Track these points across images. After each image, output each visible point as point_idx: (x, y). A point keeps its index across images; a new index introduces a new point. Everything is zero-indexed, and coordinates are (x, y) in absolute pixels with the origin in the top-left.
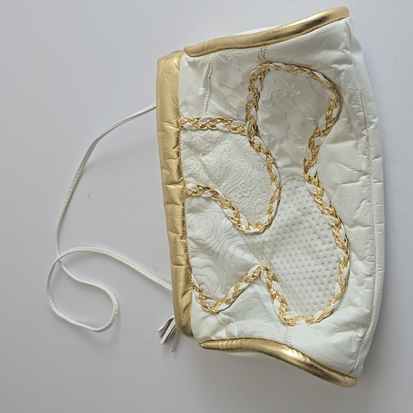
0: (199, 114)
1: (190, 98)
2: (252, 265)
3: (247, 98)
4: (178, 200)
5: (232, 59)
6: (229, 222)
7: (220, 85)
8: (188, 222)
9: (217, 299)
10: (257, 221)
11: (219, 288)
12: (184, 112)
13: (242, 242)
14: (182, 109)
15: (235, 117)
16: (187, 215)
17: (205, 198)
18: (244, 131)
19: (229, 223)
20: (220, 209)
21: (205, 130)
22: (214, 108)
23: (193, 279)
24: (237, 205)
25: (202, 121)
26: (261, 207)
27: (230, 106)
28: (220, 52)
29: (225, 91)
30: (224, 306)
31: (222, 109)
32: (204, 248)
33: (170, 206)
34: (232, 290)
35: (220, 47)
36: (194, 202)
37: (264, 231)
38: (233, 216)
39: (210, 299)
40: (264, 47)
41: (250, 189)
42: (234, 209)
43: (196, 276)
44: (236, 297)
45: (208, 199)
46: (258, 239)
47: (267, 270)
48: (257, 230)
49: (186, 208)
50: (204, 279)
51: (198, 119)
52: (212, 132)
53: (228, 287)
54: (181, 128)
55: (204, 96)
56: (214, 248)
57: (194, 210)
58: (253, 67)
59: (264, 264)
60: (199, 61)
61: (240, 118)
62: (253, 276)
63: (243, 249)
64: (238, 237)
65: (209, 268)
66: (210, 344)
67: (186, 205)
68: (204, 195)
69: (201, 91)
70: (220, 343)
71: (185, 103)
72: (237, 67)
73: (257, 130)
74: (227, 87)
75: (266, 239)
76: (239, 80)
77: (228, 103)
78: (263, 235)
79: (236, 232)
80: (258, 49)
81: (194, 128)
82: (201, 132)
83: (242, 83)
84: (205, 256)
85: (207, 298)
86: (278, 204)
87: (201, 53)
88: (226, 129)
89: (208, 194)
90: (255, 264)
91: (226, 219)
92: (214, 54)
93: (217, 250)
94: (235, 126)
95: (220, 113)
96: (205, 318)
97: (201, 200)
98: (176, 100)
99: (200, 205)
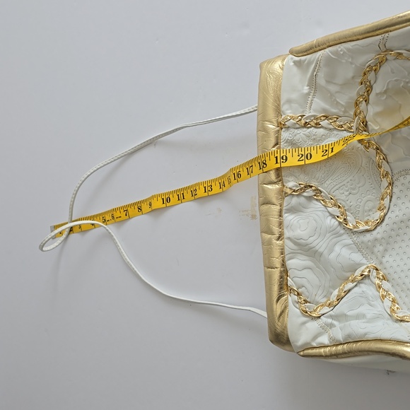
0: (303, 112)
1: (294, 96)
2: (360, 265)
3: (358, 93)
4: (274, 200)
5: (344, 52)
6: (334, 220)
7: (328, 82)
8: (285, 223)
9: (317, 303)
10: (366, 219)
11: (320, 292)
12: (287, 110)
13: (350, 241)
14: (284, 108)
15: (341, 114)
16: (285, 215)
17: (306, 197)
18: (351, 128)
19: (334, 222)
20: (323, 208)
21: (308, 128)
22: (318, 105)
23: (290, 282)
24: (344, 203)
25: (307, 118)
26: (370, 204)
27: (338, 102)
28: (330, 48)
29: (333, 88)
30: (326, 309)
31: (327, 107)
32: (305, 249)
33: (265, 207)
34: (336, 292)
35: (331, 44)
36: (295, 201)
37: (376, 228)
38: (339, 215)
39: (310, 303)
40: (387, 35)
41: (359, 186)
42: (339, 207)
43: (294, 279)
44: (339, 299)
45: (309, 198)
46: (368, 237)
47: (377, 270)
48: (367, 227)
49: (284, 208)
50: (304, 282)
51: (302, 116)
52: (315, 130)
53: (331, 290)
54: (281, 126)
55: (308, 94)
56: (317, 248)
57: (292, 210)
58: (368, 58)
59: (373, 263)
60: (305, 60)
61: (347, 114)
62: (362, 275)
63: (350, 249)
64: (345, 236)
65: (309, 270)
66: (310, 351)
67: (285, 204)
68: (305, 194)
69: (306, 89)
70: (322, 350)
71: (289, 101)
72: (350, 60)
73: (366, 125)
74: (335, 84)
75: (379, 236)
76: (350, 74)
77: (335, 100)
78: (375, 233)
79: (342, 231)
80: (379, 37)
81: (298, 126)
82: (305, 129)
83: (353, 78)
84: (306, 258)
85: (306, 301)
86: (391, 200)
87: (308, 52)
88: (331, 127)
89: (309, 193)
90: (363, 264)
91: (330, 217)
92: (323, 51)
93: (321, 250)
94: (341, 123)
95: (324, 110)
96: (304, 323)
97: (302, 200)
98: (278, 99)
99: (300, 204)
